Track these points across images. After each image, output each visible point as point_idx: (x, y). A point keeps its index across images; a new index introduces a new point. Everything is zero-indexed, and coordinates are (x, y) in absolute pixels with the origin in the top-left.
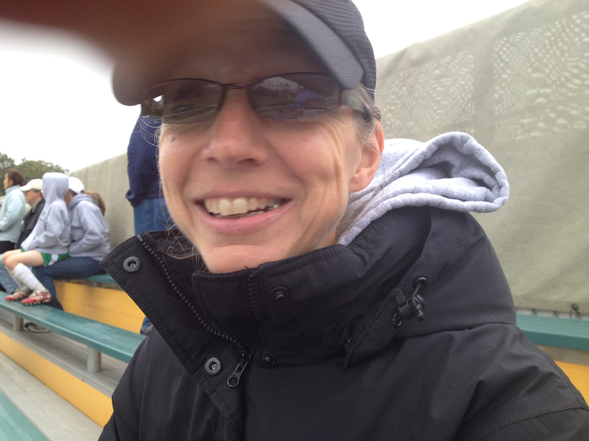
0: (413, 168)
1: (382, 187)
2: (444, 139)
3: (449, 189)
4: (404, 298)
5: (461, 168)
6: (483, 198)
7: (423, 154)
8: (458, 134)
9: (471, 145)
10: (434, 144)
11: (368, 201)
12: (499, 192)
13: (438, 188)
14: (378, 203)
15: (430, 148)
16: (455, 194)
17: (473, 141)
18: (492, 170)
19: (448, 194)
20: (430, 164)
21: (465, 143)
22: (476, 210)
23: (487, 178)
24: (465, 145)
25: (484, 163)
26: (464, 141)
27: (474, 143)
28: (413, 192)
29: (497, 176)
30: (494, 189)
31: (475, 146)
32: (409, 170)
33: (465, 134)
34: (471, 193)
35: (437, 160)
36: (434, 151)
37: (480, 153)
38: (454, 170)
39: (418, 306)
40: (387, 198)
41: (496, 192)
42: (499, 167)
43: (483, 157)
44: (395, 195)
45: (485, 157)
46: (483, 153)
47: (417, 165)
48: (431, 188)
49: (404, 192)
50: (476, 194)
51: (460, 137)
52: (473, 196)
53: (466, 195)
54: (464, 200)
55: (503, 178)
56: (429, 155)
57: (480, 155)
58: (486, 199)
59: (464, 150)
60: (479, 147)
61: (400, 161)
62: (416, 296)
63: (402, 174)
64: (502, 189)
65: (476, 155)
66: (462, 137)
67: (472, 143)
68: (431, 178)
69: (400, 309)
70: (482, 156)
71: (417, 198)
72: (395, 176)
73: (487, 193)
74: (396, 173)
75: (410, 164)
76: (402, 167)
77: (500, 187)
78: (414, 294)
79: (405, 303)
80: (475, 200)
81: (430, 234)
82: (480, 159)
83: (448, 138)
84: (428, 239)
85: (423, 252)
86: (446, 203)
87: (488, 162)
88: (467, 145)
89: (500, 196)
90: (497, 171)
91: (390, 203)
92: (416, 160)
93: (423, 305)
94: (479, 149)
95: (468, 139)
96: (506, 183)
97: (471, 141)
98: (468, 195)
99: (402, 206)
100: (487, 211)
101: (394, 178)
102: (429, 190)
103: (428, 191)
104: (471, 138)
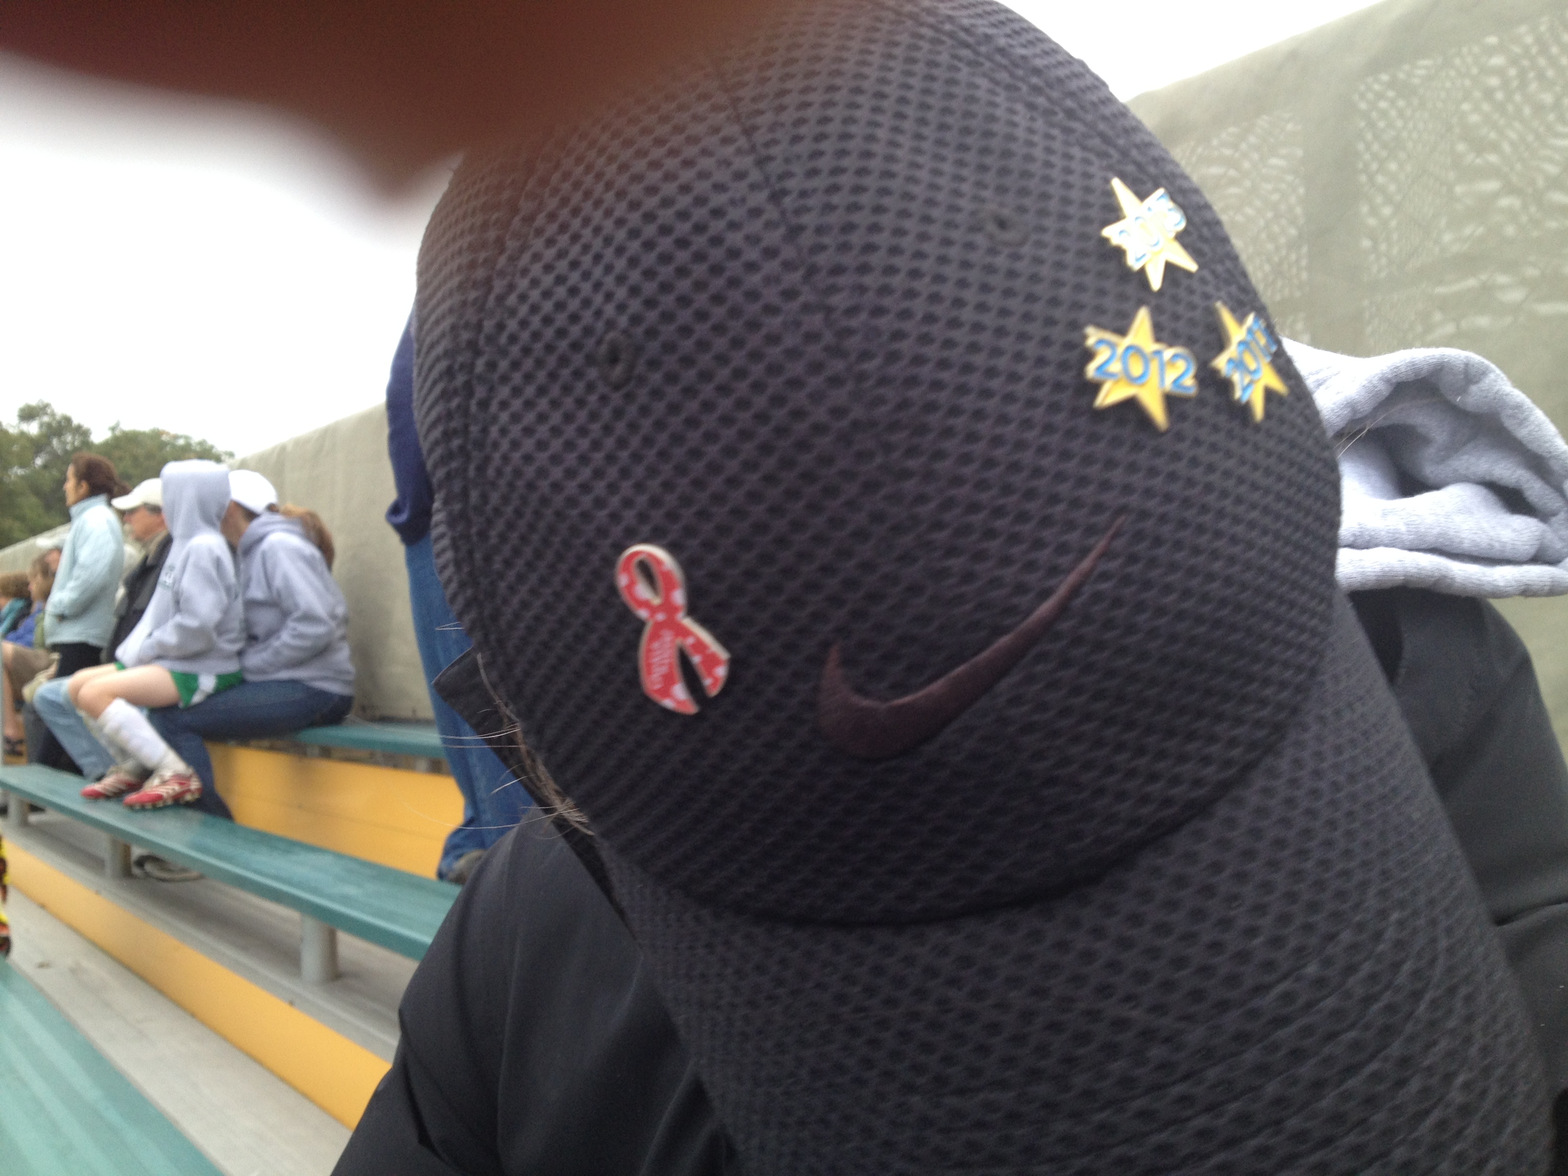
2: (1415, 368)
3: (1452, 533)
5: (1454, 450)
6: (1535, 552)
7: (1350, 404)
9: (1496, 393)
10: (1385, 377)
13: (1423, 530)
15: (1369, 388)
16: (1466, 546)
17: (1500, 382)
18: (1556, 467)
21: (1477, 382)
22: (1527, 592)
23: (1536, 488)
24: (1474, 388)
25: (1533, 447)
26: (1471, 376)
27: (1503, 387)
28: (1356, 543)
31: (1506, 395)
33: (1475, 358)
34: (1504, 540)
36: (1384, 398)
37: (1521, 416)
38: (1429, 455)
41: (1564, 532)
43: (1529, 428)
45: (1537, 429)
46: (1532, 418)
48: (1403, 529)
50: (1516, 542)
51: (1462, 366)
52: (1509, 547)
53: (1492, 547)
57: (1523, 422)
59: (1469, 402)
60: (1518, 400)
65: (1509, 423)
66: (1467, 365)
67: (1497, 388)
70: (1527, 427)
73: (1542, 535)
81: (1403, 671)
82: (1522, 433)
83: (1426, 367)
86: (1452, 579)
87: (1547, 445)
88: (1482, 391)
94: (1519, 407)
95: (1484, 373)
97: (1495, 381)
98: (1497, 545)
102: (1397, 536)
103: (1395, 540)
104: (1494, 371)
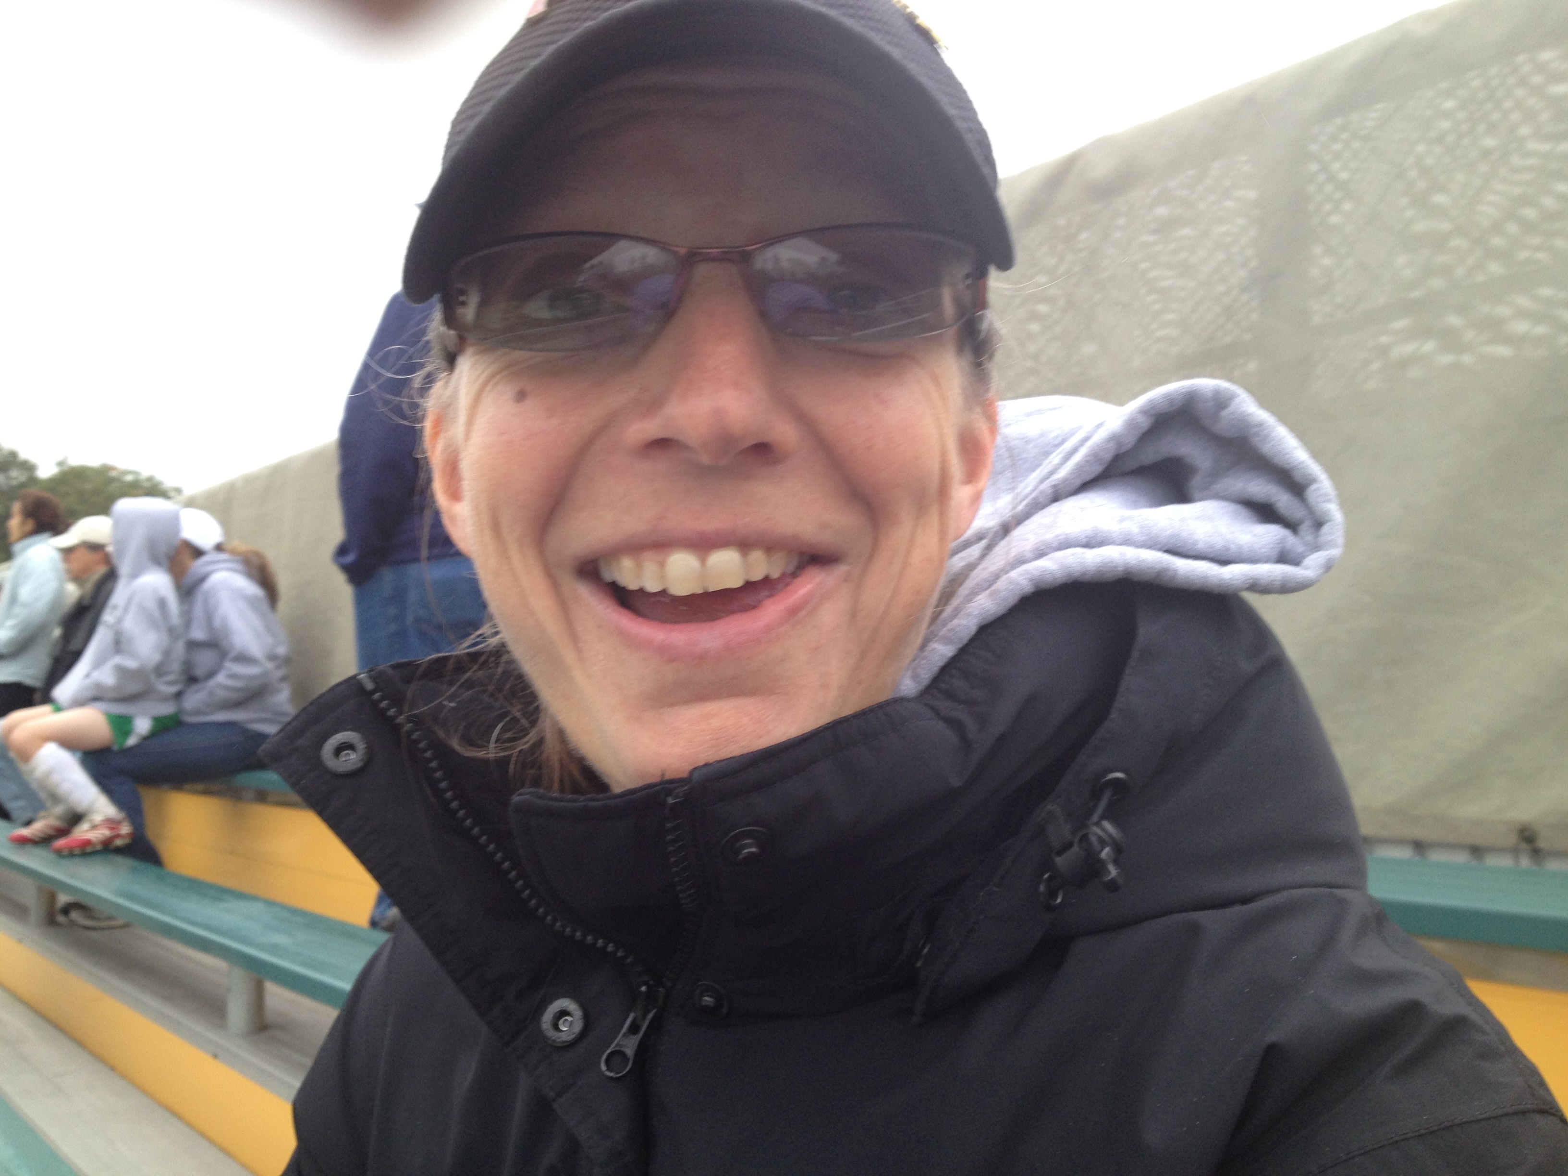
0: (1089, 478)
1: (1006, 529)
2: (1169, 398)
3: (1185, 534)
4: (1066, 830)
5: (1216, 475)
6: (1274, 554)
7: (1114, 438)
8: (1205, 384)
9: (1242, 413)
10: (1144, 411)
11: (971, 567)
12: (1317, 537)
13: (1156, 532)
14: (997, 577)
15: (1131, 424)
16: (1201, 546)
17: (1245, 403)
18: (1298, 477)
19: (1180, 547)
20: (1134, 464)
21: (1225, 408)
22: (1257, 587)
23: (1283, 500)
24: (1225, 413)
25: (1276, 460)
26: (1221, 401)
27: (1248, 408)
28: (1090, 543)
29: (1311, 493)
30: (1305, 528)
31: (1251, 414)
32: (1078, 482)
33: (1223, 384)
34: (1241, 542)
35: (1150, 455)
36: (1145, 429)
37: (1264, 433)
38: (1196, 481)
39: (1106, 853)
40: (1020, 561)
41: (1309, 538)
42: (1315, 468)
43: (1273, 444)
44: (1040, 553)
45: (1278, 444)
46: (1274, 435)
47: (1098, 469)
48: (1135, 530)
49: (1066, 544)
50: (1254, 545)
51: (1211, 393)
52: (1246, 549)
53: (1228, 549)
54: (1223, 561)
55: (1328, 501)
56: (1130, 441)
57: (1266, 438)
58: (1283, 558)
59: (1222, 427)
60: (1261, 419)
61: (1055, 458)
62: (1097, 824)
63: (1057, 496)
64: (1325, 529)
65: (1255, 441)
66: (1217, 392)
67: (1241, 410)
68: (1135, 505)
69: (1059, 860)
70: (1270, 442)
71: (1098, 560)
72: (1041, 499)
73: (1282, 541)
74: (1042, 492)
75: (1079, 468)
76: (1062, 473)
77: (1319, 524)
78: (1095, 818)
79: (1070, 845)
80: (1253, 559)
81: (1135, 654)
82: (1266, 449)
83: (1177, 397)
84: (1128, 670)
85: (1117, 705)
86: (1175, 571)
87: (1288, 456)
88: (1230, 414)
89: (1317, 547)
90: (1312, 480)
91: (1027, 576)
92: (1094, 456)
93: (1118, 849)
94: (1260, 425)
95: (1232, 397)
96: (1333, 510)
97: (1241, 403)
98: (1232, 546)
99: (1060, 581)
100: (1286, 588)
101: (1036, 507)
102: (1129, 537)
103: (1127, 541)
104: (1241, 395)
